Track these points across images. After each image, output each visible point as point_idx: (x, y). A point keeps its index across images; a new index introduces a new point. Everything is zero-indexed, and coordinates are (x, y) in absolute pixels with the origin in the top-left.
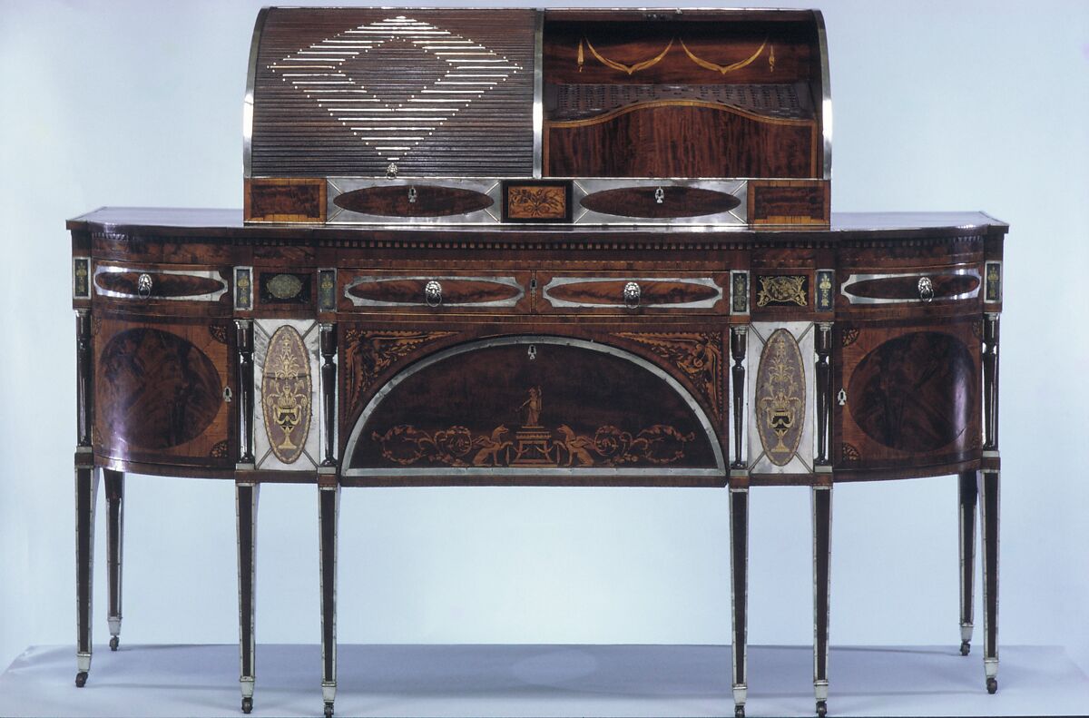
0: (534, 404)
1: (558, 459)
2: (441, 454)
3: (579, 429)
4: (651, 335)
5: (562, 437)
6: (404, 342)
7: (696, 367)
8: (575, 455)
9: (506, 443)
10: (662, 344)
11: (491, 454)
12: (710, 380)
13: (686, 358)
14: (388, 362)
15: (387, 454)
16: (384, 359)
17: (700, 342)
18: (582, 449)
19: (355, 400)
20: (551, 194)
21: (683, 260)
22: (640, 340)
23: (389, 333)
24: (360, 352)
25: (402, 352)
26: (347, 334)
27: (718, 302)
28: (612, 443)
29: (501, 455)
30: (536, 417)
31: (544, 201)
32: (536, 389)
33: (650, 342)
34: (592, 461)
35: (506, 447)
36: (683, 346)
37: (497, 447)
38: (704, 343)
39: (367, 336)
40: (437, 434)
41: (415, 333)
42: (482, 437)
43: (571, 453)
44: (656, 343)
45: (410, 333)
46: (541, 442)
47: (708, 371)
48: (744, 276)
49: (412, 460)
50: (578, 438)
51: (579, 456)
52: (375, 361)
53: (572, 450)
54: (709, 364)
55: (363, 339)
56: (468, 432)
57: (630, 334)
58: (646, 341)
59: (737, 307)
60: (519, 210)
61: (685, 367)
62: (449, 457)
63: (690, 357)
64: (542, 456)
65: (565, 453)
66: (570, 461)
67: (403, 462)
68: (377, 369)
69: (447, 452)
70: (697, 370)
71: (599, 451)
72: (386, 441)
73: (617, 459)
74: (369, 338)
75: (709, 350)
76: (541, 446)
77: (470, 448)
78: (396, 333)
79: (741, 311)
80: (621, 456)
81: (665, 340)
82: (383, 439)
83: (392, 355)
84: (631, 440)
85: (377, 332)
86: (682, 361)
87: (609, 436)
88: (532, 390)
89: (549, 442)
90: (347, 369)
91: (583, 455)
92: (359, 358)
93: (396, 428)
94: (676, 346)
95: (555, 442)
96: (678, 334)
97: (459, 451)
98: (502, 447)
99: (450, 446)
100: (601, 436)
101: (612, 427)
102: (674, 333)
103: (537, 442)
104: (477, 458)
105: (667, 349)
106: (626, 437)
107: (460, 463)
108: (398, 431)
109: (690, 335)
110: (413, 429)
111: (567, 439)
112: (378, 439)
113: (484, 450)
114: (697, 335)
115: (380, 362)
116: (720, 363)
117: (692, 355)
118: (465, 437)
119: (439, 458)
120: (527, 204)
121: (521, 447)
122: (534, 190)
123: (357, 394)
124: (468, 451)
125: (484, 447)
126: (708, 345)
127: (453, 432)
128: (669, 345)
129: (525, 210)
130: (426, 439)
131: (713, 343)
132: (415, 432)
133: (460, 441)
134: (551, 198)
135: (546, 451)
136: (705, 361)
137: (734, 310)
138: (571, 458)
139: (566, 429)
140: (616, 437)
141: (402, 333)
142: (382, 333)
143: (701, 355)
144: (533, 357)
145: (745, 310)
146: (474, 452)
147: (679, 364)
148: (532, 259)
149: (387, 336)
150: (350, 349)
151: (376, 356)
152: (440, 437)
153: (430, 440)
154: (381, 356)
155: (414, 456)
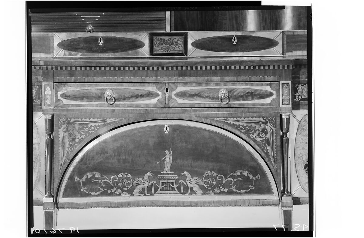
0: (168, 160)
1: (182, 191)
2: (115, 189)
3: (194, 173)
4: (235, 119)
5: (185, 178)
6: (93, 124)
7: (261, 137)
8: (192, 188)
9: (152, 182)
10: (241, 124)
11: (143, 189)
12: (269, 144)
13: (255, 132)
14: (83, 136)
15: (83, 189)
16: (81, 134)
17: (263, 123)
18: (196, 185)
19: (64, 158)
20: (176, 40)
21: (252, 76)
22: (229, 122)
23: (84, 119)
24: (67, 130)
25: (91, 130)
26: (59, 120)
27: (273, 99)
28: (213, 181)
29: (149, 189)
30: (169, 166)
31: (172, 44)
32: (169, 151)
33: (235, 123)
34: (202, 192)
35: (152, 184)
36: (253, 125)
37: (147, 184)
38: (266, 123)
39: (71, 121)
40: (112, 177)
41: (99, 120)
42: (138, 179)
43: (189, 187)
44: (237, 123)
45: (96, 120)
46: (172, 181)
47: (268, 139)
48: (288, 84)
49: (97, 193)
50: (194, 178)
51: (194, 189)
52: (76, 136)
53: (190, 186)
54: (268, 136)
55: (69, 123)
56: (130, 176)
57: (222, 118)
58: (232, 123)
59: (284, 103)
60: (159, 49)
61: (255, 137)
62: (119, 190)
63: (257, 132)
64: (173, 189)
65: (186, 188)
66: (189, 191)
67: (93, 194)
68: (77, 140)
69: (119, 188)
70: (262, 139)
71: (205, 186)
72: (83, 182)
73: (216, 190)
74: (72, 123)
75: (268, 127)
76: (172, 184)
77: (131, 185)
78: (88, 120)
79: (287, 105)
80: (219, 189)
81: (243, 121)
82: (81, 181)
83: (86, 132)
84: (224, 179)
85: (77, 119)
86: (253, 134)
87: (211, 177)
88: (167, 151)
89: (177, 181)
90: (59, 141)
91: (196, 188)
92: (67, 134)
93: (88, 174)
94: (249, 125)
95: (180, 181)
96: (250, 119)
97: (125, 187)
98: (150, 184)
99: (120, 184)
100: (207, 177)
101: (213, 172)
102: (248, 118)
103: (169, 181)
104: (135, 191)
105: (244, 127)
106: (221, 177)
107: (126, 194)
108: (90, 175)
109: (257, 119)
110: (99, 174)
111: (187, 179)
112: (78, 181)
113: (139, 186)
114: (261, 119)
115: (78, 136)
116: (275, 135)
117: (258, 130)
118: (128, 179)
119: (113, 191)
120: (163, 46)
121: (161, 184)
122: (166, 38)
123: (65, 155)
124: (130, 186)
126: (268, 124)
127: (121, 176)
128: (245, 125)
129: (162, 49)
130: (106, 180)
131: (271, 123)
132: (99, 176)
133: (126, 181)
134: (176, 42)
135: (175, 186)
136: (266, 133)
137: (283, 104)
138: (189, 190)
139: (186, 173)
140: (215, 178)
141: (92, 119)
142: (80, 120)
143: (263, 130)
144: (167, 133)
145: (289, 104)
147: (251, 136)
148: (166, 76)
149: (83, 121)
150: (61, 129)
151: (76, 133)
152: (114, 179)
153: (108, 181)
154: (79, 133)
155: (99, 190)
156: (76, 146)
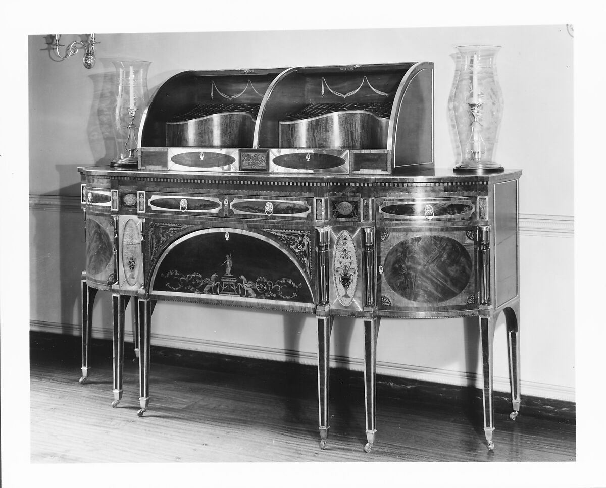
0: (228, 263)
1: (240, 293)
2: (190, 286)
3: (249, 277)
4: (278, 230)
5: (241, 281)
6: (172, 229)
7: (299, 249)
8: (247, 291)
9: (217, 283)
10: (283, 235)
11: (211, 288)
12: (306, 256)
13: (294, 244)
14: (165, 239)
15: (167, 284)
16: (164, 237)
17: (300, 235)
18: (250, 288)
19: (152, 257)
21: (291, 191)
22: (273, 233)
23: (166, 224)
24: (154, 233)
25: (171, 234)
26: (149, 224)
27: (309, 214)
28: (264, 286)
29: (215, 287)
30: (230, 269)
33: (278, 234)
34: (255, 295)
36: (293, 237)
37: (213, 284)
38: (303, 236)
40: (188, 276)
41: (177, 225)
42: (207, 279)
44: (280, 235)
45: (174, 225)
46: (233, 283)
48: (321, 201)
49: (177, 289)
50: (249, 282)
51: (249, 292)
52: (160, 238)
53: (246, 288)
54: (305, 248)
55: (155, 226)
56: (200, 276)
57: (268, 229)
58: (276, 234)
59: (318, 218)
61: (294, 248)
62: (193, 288)
63: (296, 244)
64: (233, 291)
65: (243, 289)
66: (246, 293)
67: (174, 289)
68: (161, 242)
69: (192, 285)
70: (300, 251)
71: (258, 290)
72: (167, 278)
73: (266, 294)
74: (158, 226)
75: (305, 240)
76: (232, 285)
78: (169, 224)
79: (320, 220)
80: (268, 293)
81: (284, 233)
82: (165, 277)
83: (168, 235)
84: (273, 284)
85: (161, 224)
86: (292, 245)
87: (262, 282)
88: (227, 256)
89: (236, 284)
90: (149, 241)
91: (251, 291)
92: (154, 236)
93: (171, 272)
94: (290, 237)
95: (239, 284)
96: (290, 231)
98: (215, 284)
99: (194, 282)
100: (259, 282)
101: (264, 277)
102: (288, 230)
103: (230, 283)
104: (205, 289)
105: (286, 238)
106: (270, 283)
107: (198, 292)
108: (172, 273)
109: (296, 232)
110: (178, 272)
111: (244, 283)
112: (163, 276)
113: (208, 285)
114: (299, 232)
115: (163, 239)
116: (310, 247)
117: (297, 242)
119: (189, 288)
121: (224, 285)
123: (153, 254)
124: (201, 285)
125: (207, 284)
126: (305, 237)
127: (194, 275)
128: (286, 237)
130: (183, 278)
131: (307, 236)
132: (178, 274)
133: (197, 280)
135: (234, 288)
136: (303, 245)
139: (243, 277)
140: (266, 283)
141: (171, 224)
142: (163, 224)
143: (301, 242)
144: (227, 239)
145: (322, 220)
146: (204, 286)
147: (291, 247)
148: (225, 189)
149: (165, 226)
150: (150, 232)
151: (161, 235)
152: (189, 277)
153: (184, 278)
154: (163, 236)
155: (179, 286)
156: (161, 247)
